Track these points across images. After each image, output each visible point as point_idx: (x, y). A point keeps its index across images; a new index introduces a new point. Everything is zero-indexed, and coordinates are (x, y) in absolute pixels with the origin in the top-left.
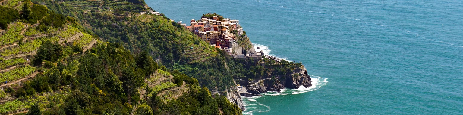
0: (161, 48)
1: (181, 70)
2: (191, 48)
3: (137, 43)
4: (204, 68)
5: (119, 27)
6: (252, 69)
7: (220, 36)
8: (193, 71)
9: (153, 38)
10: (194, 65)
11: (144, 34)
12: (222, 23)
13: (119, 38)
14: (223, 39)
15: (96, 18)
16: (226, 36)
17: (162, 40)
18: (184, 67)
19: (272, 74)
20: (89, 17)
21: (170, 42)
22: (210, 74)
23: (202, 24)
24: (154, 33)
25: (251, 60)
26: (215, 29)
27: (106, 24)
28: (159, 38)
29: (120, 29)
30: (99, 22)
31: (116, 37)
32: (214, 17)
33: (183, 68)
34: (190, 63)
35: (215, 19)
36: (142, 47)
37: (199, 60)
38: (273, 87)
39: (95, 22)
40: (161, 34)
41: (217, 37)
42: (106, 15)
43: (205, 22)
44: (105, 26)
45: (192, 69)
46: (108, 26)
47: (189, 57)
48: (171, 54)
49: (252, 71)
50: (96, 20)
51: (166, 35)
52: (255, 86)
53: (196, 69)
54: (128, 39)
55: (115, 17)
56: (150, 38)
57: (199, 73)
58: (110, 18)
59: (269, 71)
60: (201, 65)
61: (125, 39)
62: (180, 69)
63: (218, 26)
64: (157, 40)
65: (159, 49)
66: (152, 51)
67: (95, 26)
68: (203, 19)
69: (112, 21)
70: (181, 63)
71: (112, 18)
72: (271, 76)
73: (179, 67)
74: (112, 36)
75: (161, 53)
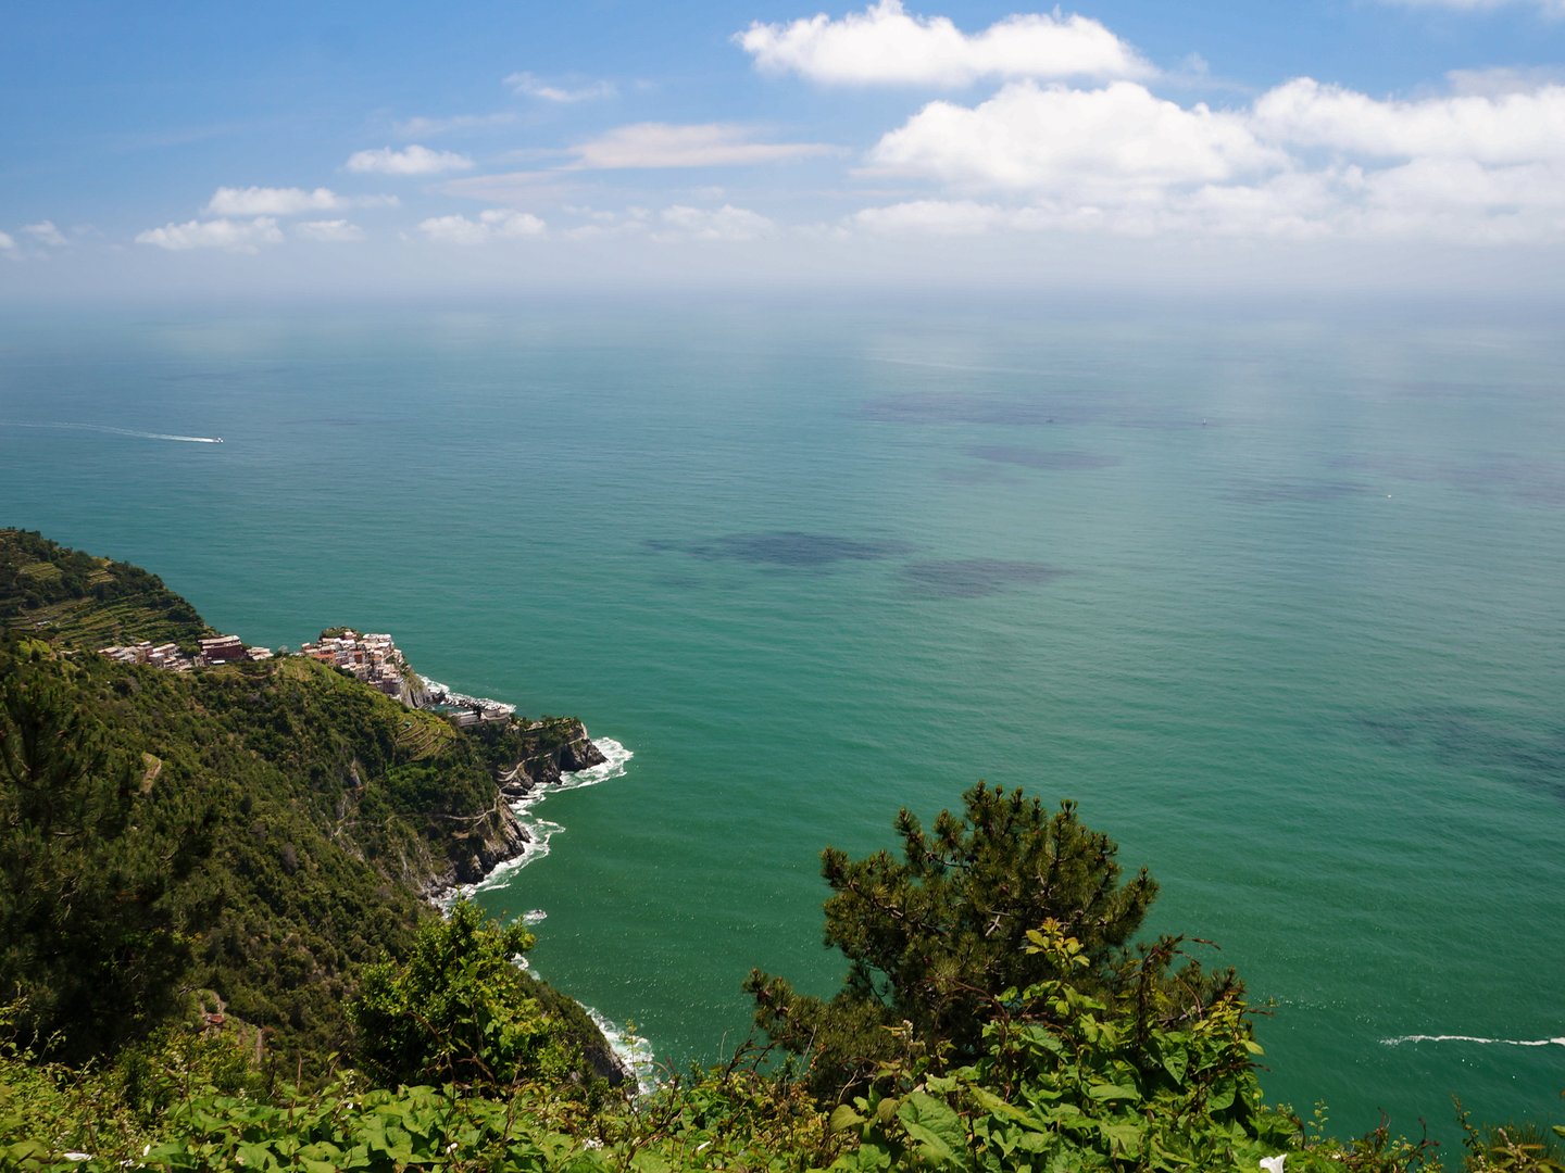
0: (353, 736)
1: (402, 778)
2: (407, 726)
3: (308, 733)
4: (448, 765)
5: (264, 701)
6: (500, 744)
7: (371, 672)
8: (428, 776)
9: (334, 716)
10: (427, 762)
11: (313, 709)
12: (368, 645)
13: (270, 727)
14: (380, 678)
15: (211, 688)
16: (385, 672)
17: (350, 717)
18: (406, 769)
19: (536, 748)
20: (195, 686)
21: (366, 718)
22: (461, 776)
23: (329, 652)
24: (331, 704)
25: (494, 726)
26: (358, 660)
27: (235, 698)
28: (344, 714)
29: (267, 705)
30: (220, 697)
31: (262, 725)
32: (347, 634)
33: (406, 773)
34: (415, 758)
35: (350, 638)
36: (321, 740)
37: (431, 750)
38: (545, 775)
39: (210, 698)
40: (345, 704)
41: (366, 675)
42: (228, 677)
43: (333, 647)
44: (233, 703)
45: (424, 771)
46: (240, 703)
47: (412, 746)
48: (376, 746)
49: (502, 748)
50: (211, 693)
51: (355, 704)
52: (514, 780)
53: (432, 770)
54: (290, 727)
55: (246, 680)
56: (327, 716)
57: (440, 778)
58: (238, 683)
59: (529, 743)
60: (440, 760)
61: (285, 728)
62: (399, 776)
63: (360, 653)
64: (341, 719)
65: (351, 737)
66: (340, 745)
67: (213, 708)
68: (324, 640)
69: (245, 690)
70: (399, 762)
71: (243, 682)
72: (535, 753)
73: (397, 772)
74: (253, 724)
75: (357, 747)
